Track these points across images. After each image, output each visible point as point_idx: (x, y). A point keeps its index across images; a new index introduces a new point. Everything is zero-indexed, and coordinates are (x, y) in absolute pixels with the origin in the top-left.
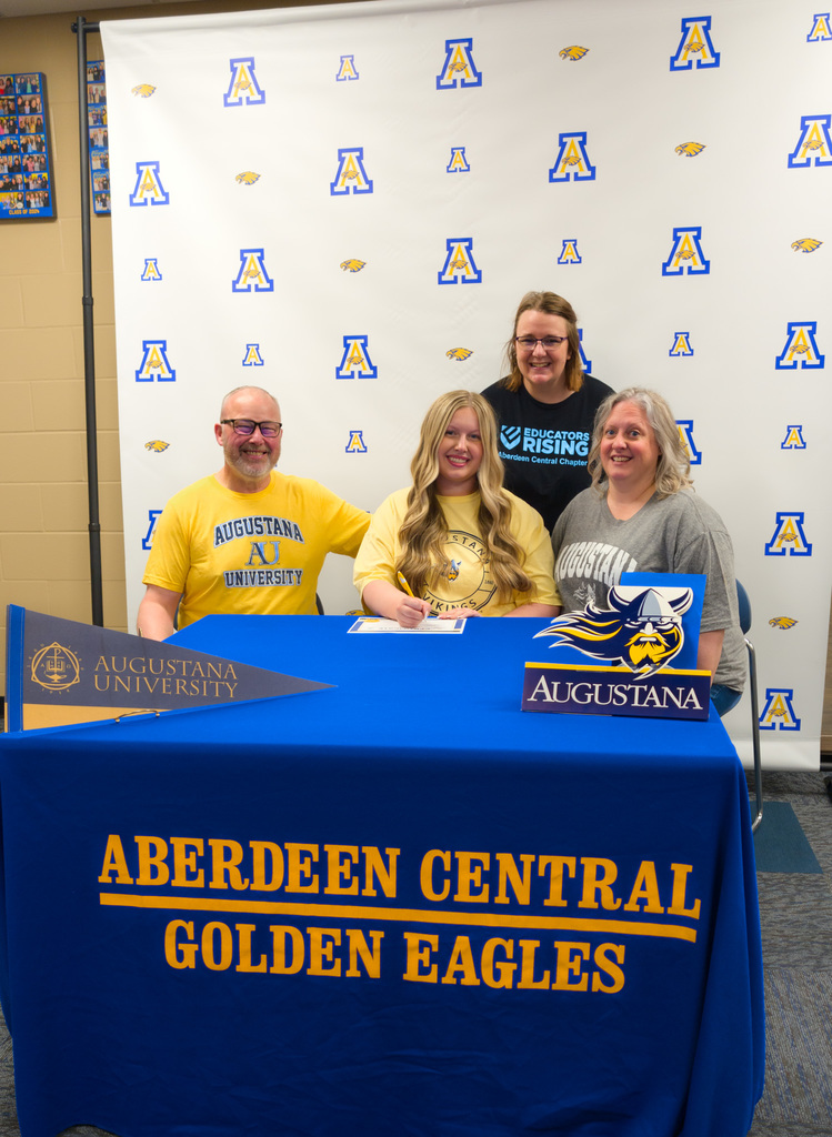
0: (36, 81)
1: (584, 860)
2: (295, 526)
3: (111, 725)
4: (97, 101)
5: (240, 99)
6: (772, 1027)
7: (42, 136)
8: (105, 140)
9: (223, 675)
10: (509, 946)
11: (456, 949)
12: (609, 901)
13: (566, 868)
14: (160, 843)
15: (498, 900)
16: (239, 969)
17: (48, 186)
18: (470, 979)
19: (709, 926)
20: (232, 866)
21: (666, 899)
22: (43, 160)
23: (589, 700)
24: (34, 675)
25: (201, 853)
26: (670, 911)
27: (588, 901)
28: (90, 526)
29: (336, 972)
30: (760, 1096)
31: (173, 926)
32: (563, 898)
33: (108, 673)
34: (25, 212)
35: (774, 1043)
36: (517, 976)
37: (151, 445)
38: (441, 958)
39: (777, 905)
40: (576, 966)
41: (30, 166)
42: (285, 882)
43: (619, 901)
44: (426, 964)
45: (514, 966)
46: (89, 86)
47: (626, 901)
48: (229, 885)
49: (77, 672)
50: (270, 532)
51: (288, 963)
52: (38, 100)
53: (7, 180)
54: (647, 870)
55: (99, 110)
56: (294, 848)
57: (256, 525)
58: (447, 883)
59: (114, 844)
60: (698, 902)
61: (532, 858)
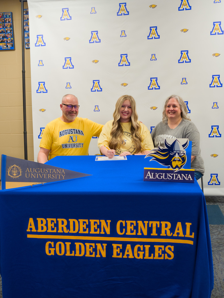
0: (10, 14)
1: (162, 222)
2: (82, 131)
3: (30, 187)
4: (26, 19)
5: (65, 18)
6: (215, 268)
7: (11, 28)
8: (29, 29)
9: (61, 173)
10: (142, 247)
11: (127, 248)
12: (169, 234)
13: (157, 224)
14: (44, 220)
15: (138, 234)
16: (66, 255)
17: (13, 41)
18: (131, 256)
19: (197, 240)
20: (64, 226)
21: (184, 233)
22: (11, 35)
23: (162, 178)
24: (9, 174)
25: (55, 223)
26: (186, 236)
27: (163, 234)
28: (24, 132)
29: (93, 256)
30: (213, 288)
31: (48, 244)
32: (156, 233)
33: (29, 173)
34: (7, 48)
35: (216, 273)
36: (144, 255)
37: (41, 110)
38: (123, 251)
39: (216, 234)
40: (160, 252)
41: (8, 36)
42: (79, 230)
43: (172, 233)
44: (119, 253)
45: (143, 253)
46: (24, 15)
47: (173, 233)
48: (63, 231)
49: (21, 173)
50: (75, 133)
51: (80, 253)
52: (10, 19)
53: (2, 40)
54: (179, 225)
55: (27, 22)
56: (81, 221)
57: (71, 131)
58: (124, 230)
59: (31, 220)
60: (193, 233)
61: (147, 222)
